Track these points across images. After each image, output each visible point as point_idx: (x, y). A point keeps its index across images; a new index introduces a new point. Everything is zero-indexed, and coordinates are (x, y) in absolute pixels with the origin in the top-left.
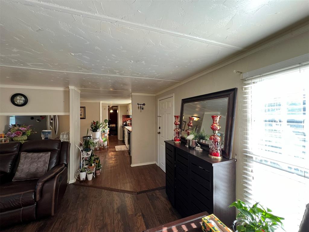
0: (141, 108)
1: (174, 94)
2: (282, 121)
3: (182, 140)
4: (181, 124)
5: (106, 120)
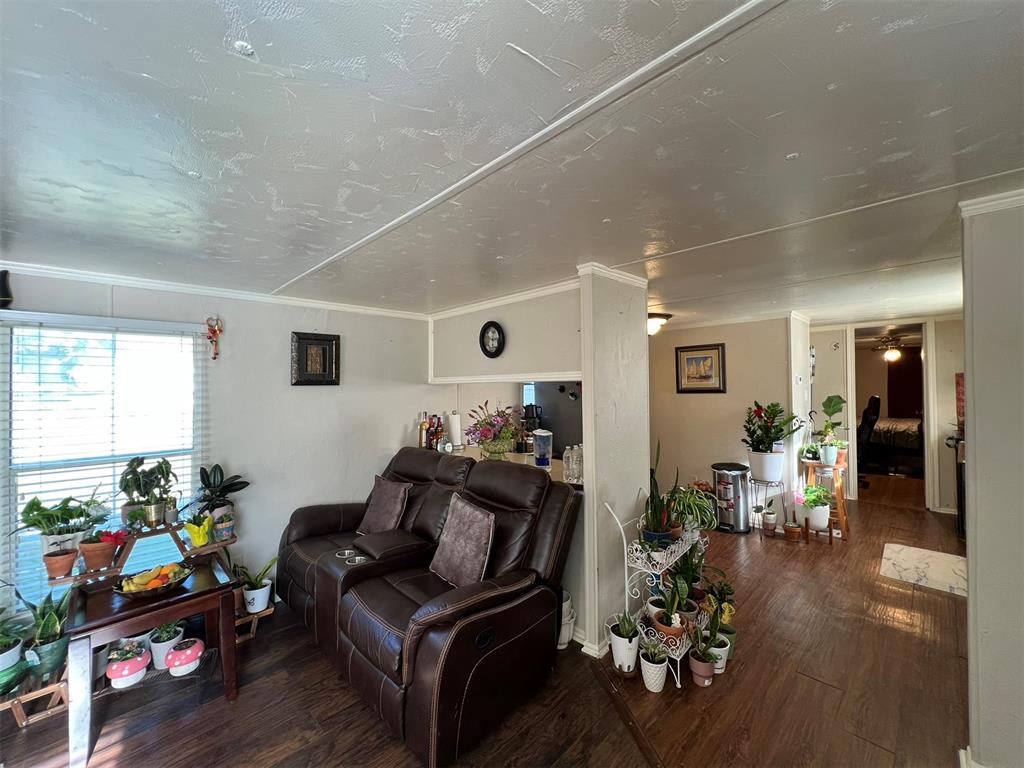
5: (834, 397)
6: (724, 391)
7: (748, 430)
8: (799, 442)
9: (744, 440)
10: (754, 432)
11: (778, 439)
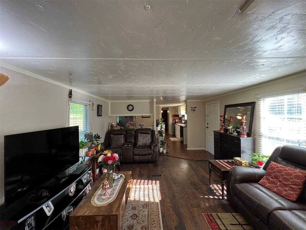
0: (193, 110)
1: (219, 101)
2: (302, 118)
3: (225, 130)
4: (224, 121)
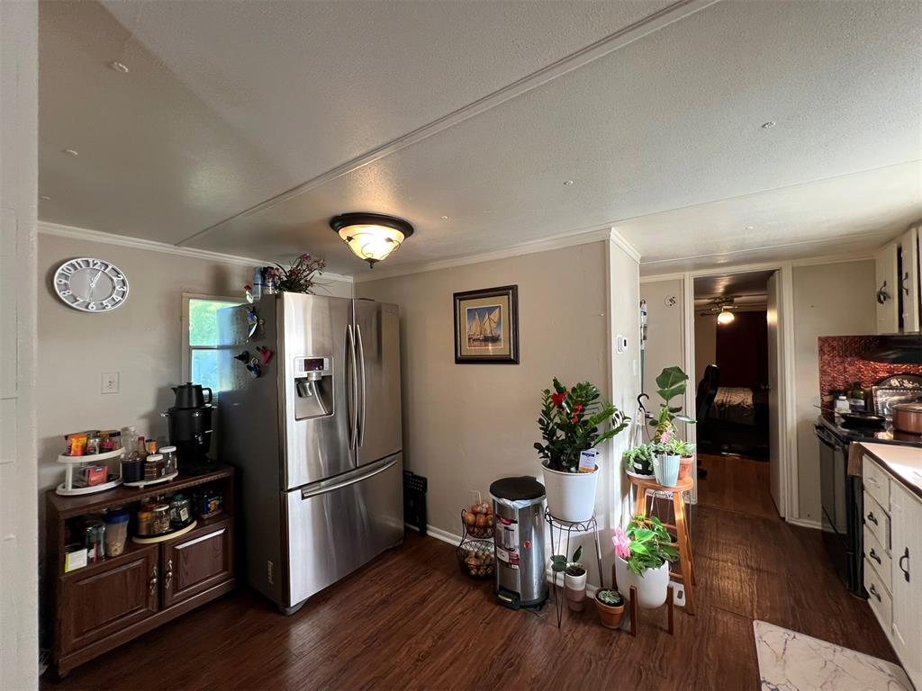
5: (672, 369)
6: (515, 361)
7: (545, 429)
8: (623, 445)
9: (537, 446)
10: (553, 433)
11: (589, 446)
